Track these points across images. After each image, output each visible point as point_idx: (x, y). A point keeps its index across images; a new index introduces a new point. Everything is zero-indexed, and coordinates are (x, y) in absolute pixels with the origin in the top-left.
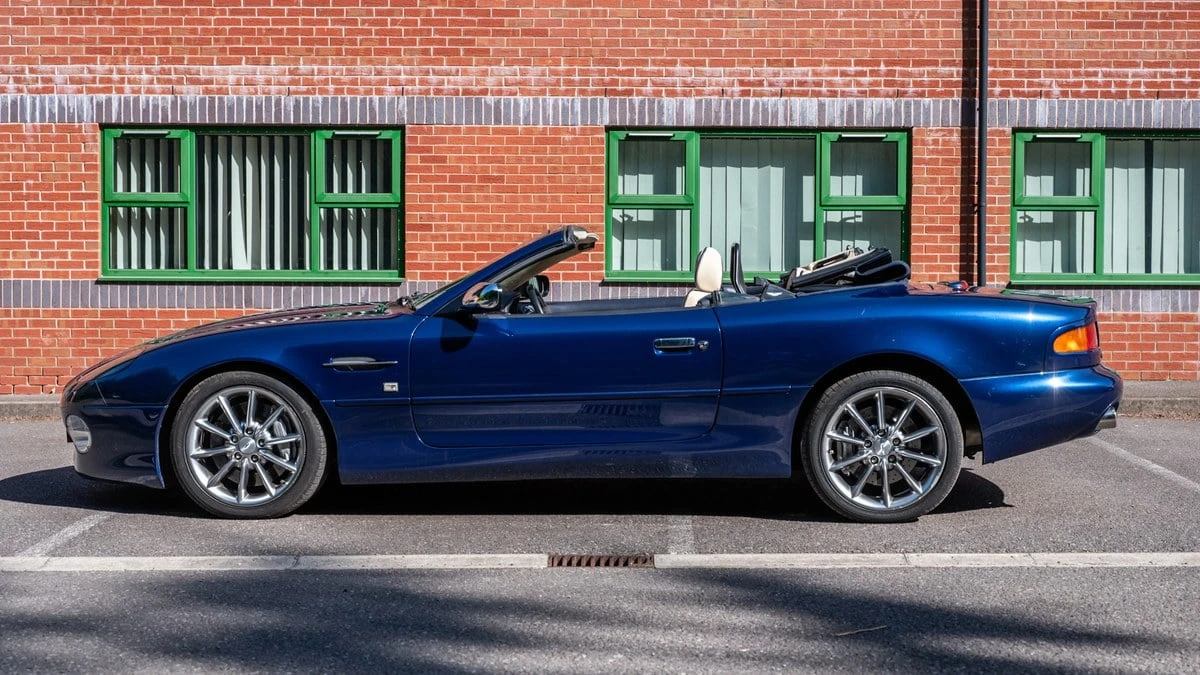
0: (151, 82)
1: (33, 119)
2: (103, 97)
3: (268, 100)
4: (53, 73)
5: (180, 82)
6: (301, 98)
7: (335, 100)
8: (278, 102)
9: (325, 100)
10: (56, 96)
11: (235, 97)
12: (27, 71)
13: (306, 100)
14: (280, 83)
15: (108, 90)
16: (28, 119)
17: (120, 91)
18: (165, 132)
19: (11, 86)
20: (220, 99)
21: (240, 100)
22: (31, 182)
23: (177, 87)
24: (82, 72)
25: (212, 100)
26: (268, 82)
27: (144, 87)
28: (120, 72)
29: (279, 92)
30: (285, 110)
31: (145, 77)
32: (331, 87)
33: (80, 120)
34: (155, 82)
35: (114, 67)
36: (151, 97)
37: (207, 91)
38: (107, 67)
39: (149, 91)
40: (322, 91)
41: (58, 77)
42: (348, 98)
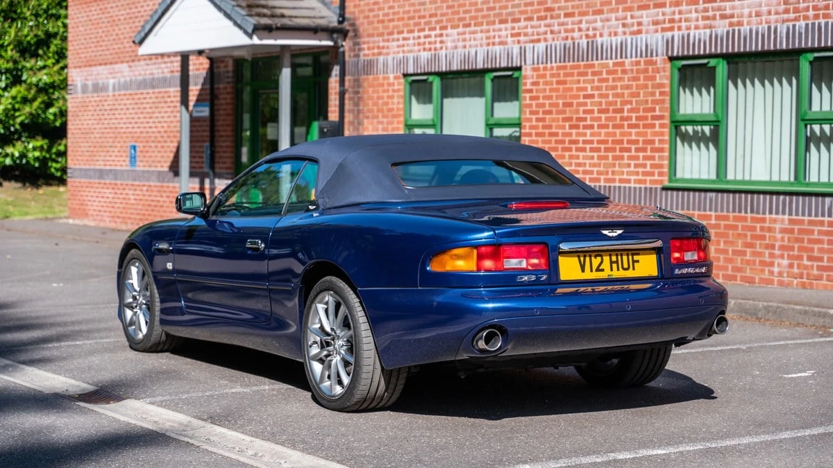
0: (697, 20)
1: (631, 57)
2: (669, 34)
3: (769, 28)
4: (642, 17)
5: (714, 18)
6: (791, 24)
7: (813, 24)
8: (776, 29)
9: (807, 25)
10: (644, 36)
11: (748, 28)
12: (629, 17)
13: (794, 26)
14: (777, 13)
15: (672, 29)
16: (629, 55)
17: (679, 29)
18: (705, 61)
19: (620, 30)
20: (739, 31)
21: (751, 31)
22: (629, 106)
23: (713, 23)
24: (658, 15)
25: (734, 31)
26: (769, 13)
27: (693, 24)
28: (680, 13)
29: (777, 22)
30: (780, 36)
31: (694, 15)
32: (811, 13)
33: (657, 55)
34: (700, 19)
35: (677, 9)
36: (697, 32)
37: (731, 24)
38: (673, 9)
39: (697, 28)
40: (806, 18)
41: (645, 20)
42: (823, 21)
